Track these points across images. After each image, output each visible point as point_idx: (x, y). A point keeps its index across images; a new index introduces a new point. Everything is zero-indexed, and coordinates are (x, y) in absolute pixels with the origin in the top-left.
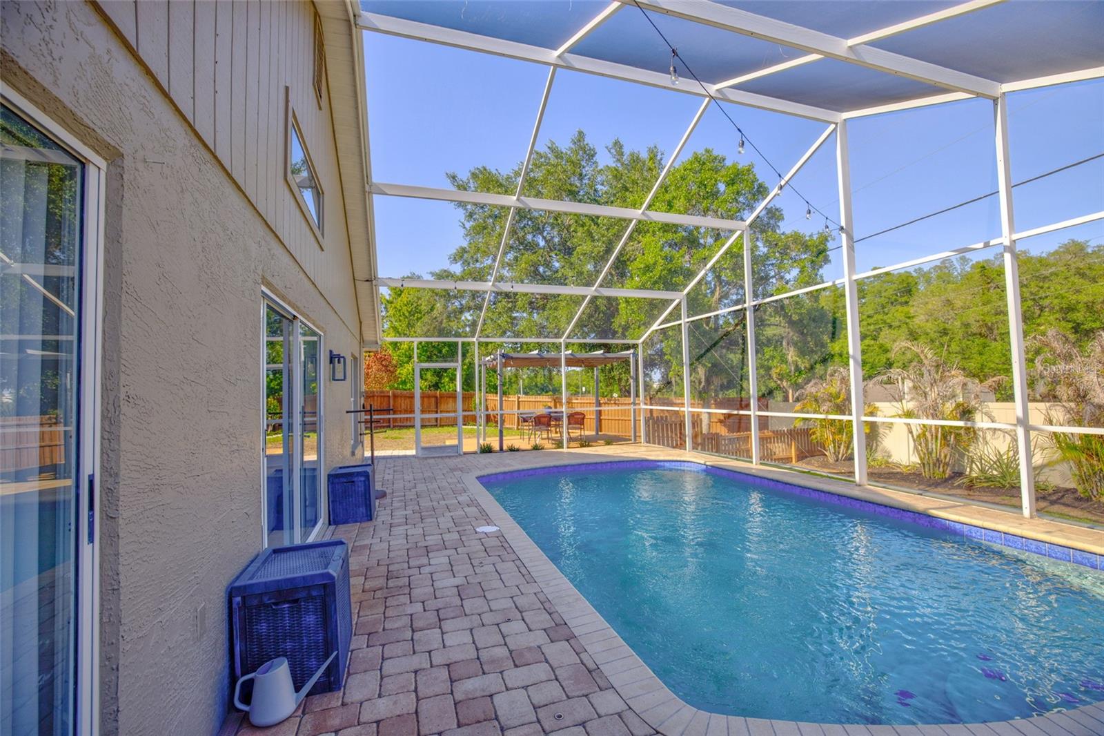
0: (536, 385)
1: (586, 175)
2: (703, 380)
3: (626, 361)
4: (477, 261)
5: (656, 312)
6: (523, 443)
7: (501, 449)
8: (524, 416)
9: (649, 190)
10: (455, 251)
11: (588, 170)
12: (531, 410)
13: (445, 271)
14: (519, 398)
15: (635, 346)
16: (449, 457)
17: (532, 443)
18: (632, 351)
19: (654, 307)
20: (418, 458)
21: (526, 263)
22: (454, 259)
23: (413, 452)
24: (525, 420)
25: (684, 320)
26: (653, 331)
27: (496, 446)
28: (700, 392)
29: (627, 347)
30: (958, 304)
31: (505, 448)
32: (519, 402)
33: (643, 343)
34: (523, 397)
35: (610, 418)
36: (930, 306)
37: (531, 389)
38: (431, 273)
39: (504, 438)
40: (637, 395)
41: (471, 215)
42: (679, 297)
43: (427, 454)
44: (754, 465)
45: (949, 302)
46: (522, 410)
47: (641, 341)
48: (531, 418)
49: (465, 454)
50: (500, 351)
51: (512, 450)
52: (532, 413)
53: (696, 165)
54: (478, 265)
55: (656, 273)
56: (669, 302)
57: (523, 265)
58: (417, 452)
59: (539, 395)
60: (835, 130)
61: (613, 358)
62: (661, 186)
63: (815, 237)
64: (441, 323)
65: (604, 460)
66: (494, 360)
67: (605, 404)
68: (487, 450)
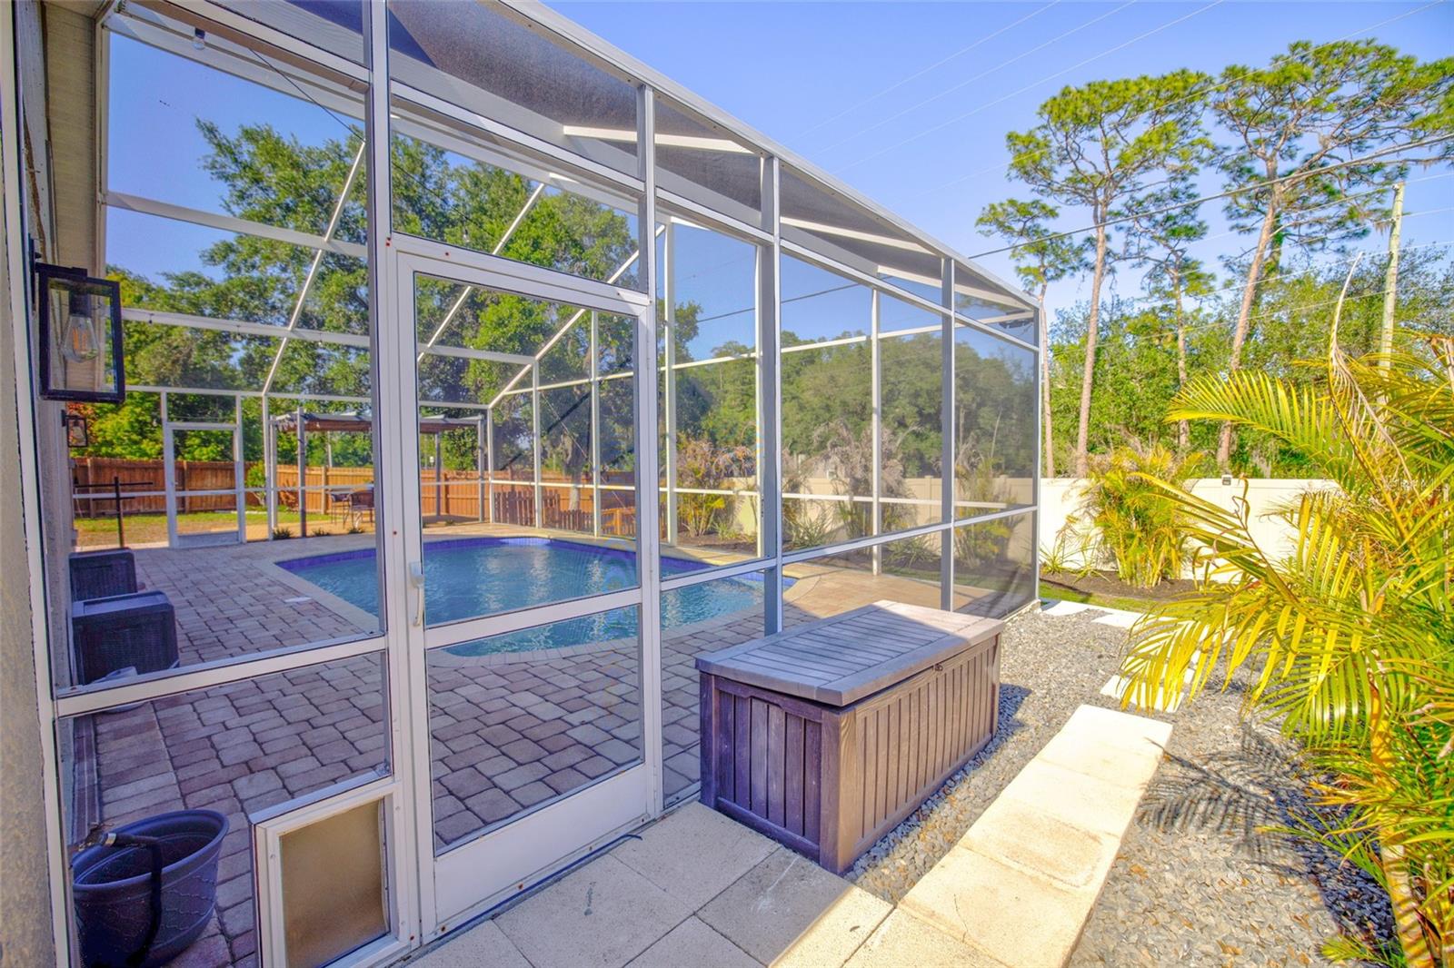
0: (355, 453)
1: (430, 177)
2: (570, 452)
3: (473, 427)
4: (253, 267)
5: (509, 374)
6: (337, 527)
7: (304, 535)
8: (337, 493)
9: (512, 217)
10: (213, 247)
11: (435, 170)
12: (347, 485)
13: (193, 275)
14: (327, 470)
15: (484, 412)
16: (227, 546)
17: (349, 526)
18: (480, 417)
19: (507, 370)
20: (173, 549)
21: (338, 286)
22: (212, 259)
23: (165, 544)
24: (338, 499)
25: (536, 388)
26: (504, 398)
27: (295, 529)
28: (568, 466)
29: (476, 412)
30: (841, 381)
31: (309, 532)
32: (327, 477)
33: (493, 409)
34: (333, 471)
35: (460, 496)
36: (817, 381)
37: (345, 457)
38: (165, 274)
39: (308, 523)
40: (486, 468)
41: (242, 196)
42: (530, 364)
43: (188, 544)
44: (596, 536)
45: (832, 378)
46: (331, 486)
47: (491, 406)
48: (346, 495)
49: (249, 542)
50: (301, 410)
51: (319, 535)
52: (349, 489)
53: (566, 204)
54: (255, 274)
55: (511, 329)
56: (521, 366)
57: (334, 288)
58: (171, 542)
59: (360, 466)
60: (664, 231)
61: (457, 425)
62: (527, 216)
63: (685, 308)
64: (189, 356)
65: (440, 539)
66: (292, 420)
67: (454, 478)
68: (283, 536)
